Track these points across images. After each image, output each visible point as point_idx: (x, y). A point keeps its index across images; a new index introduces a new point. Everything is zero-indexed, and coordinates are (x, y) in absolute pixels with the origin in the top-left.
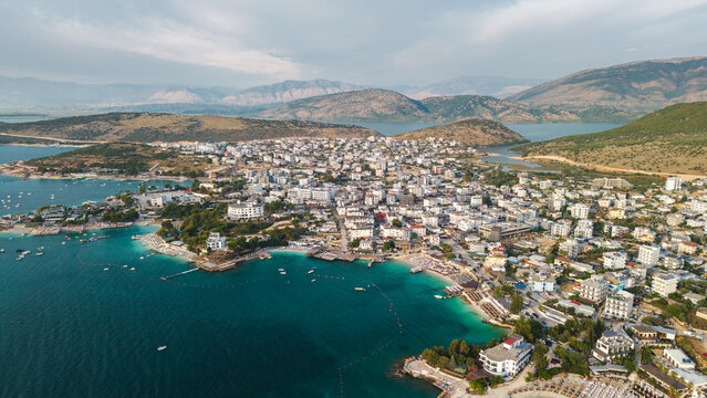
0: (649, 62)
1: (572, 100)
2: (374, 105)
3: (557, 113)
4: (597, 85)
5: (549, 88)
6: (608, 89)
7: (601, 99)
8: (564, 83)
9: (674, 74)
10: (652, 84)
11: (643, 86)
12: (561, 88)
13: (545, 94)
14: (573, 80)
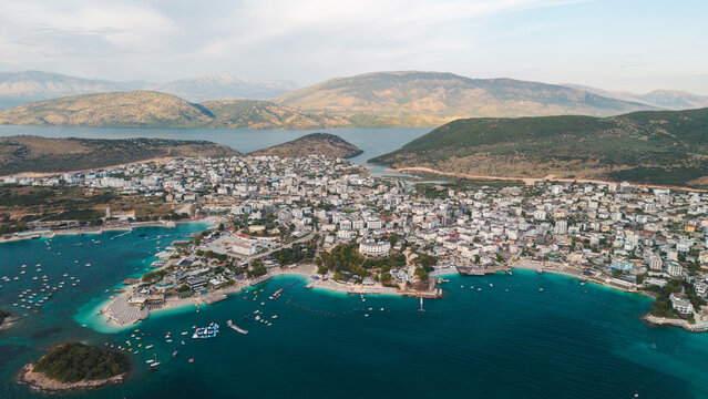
0: (382, 74)
1: (331, 105)
2: (151, 108)
3: (331, 118)
4: (348, 91)
5: (310, 94)
6: (357, 96)
7: (355, 105)
8: (321, 89)
9: (400, 84)
10: (388, 92)
11: (381, 94)
12: (319, 94)
13: (306, 99)
14: (328, 86)
